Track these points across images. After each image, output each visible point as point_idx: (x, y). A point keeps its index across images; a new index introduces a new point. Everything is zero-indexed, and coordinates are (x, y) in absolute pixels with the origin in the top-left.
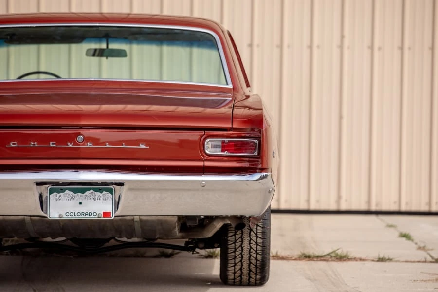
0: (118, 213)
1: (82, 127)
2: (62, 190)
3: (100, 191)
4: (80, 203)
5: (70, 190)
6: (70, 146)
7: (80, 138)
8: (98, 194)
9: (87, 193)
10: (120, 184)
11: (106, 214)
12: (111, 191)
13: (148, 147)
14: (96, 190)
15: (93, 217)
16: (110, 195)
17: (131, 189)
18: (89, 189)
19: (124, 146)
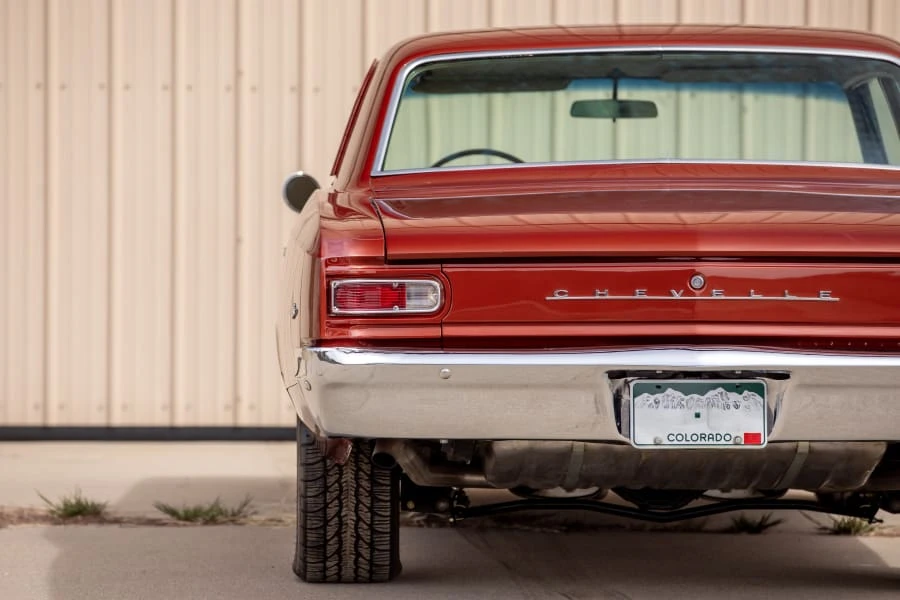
0: (774, 436)
1: (699, 257)
2: (659, 388)
3: (739, 389)
4: (698, 415)
5: (676, 387)
6: (677, 296)
7: (697, 282)
8: (733, 396)
9: (711, 393)
10: (782, 375)
11: (751, 438)
12: (759, 390)
13: (837, 299)
14: (729, 388)
15: (723, 444)
16: (759, 398)
17: (804, 386)
18: (715, 387)
19: (789, 297)
